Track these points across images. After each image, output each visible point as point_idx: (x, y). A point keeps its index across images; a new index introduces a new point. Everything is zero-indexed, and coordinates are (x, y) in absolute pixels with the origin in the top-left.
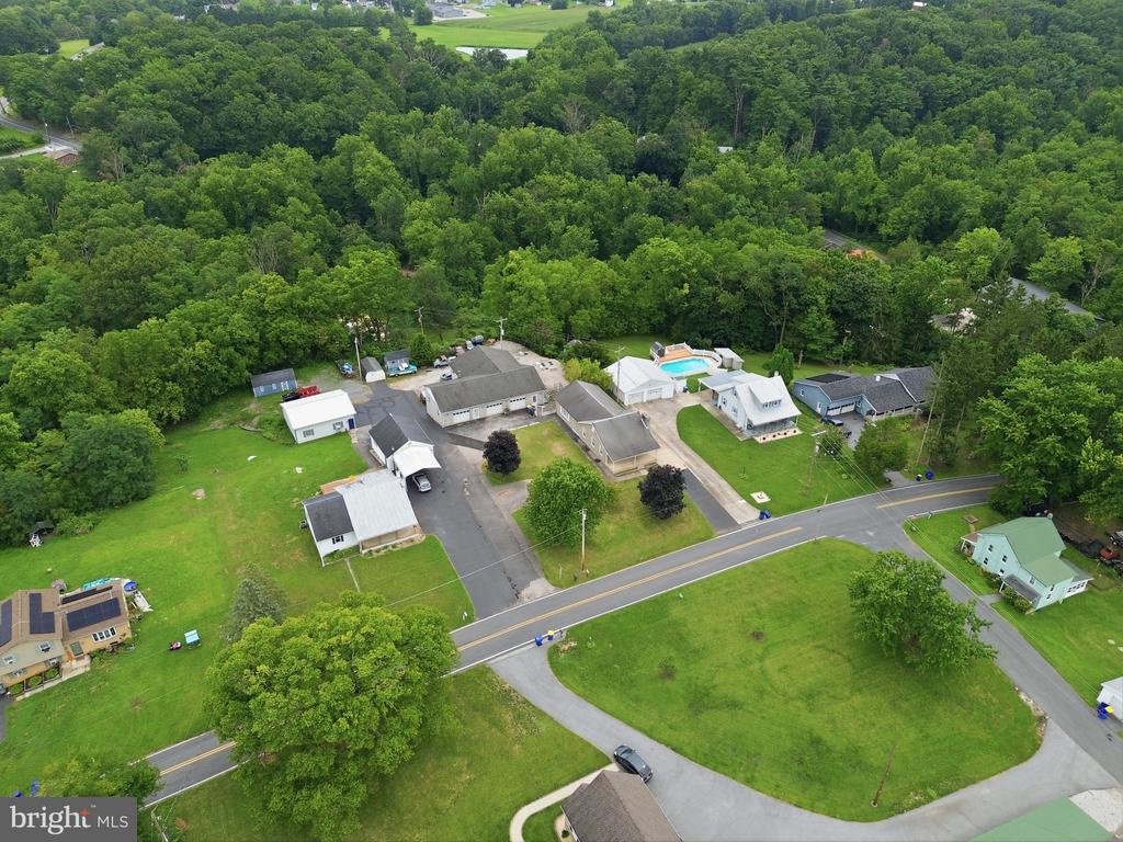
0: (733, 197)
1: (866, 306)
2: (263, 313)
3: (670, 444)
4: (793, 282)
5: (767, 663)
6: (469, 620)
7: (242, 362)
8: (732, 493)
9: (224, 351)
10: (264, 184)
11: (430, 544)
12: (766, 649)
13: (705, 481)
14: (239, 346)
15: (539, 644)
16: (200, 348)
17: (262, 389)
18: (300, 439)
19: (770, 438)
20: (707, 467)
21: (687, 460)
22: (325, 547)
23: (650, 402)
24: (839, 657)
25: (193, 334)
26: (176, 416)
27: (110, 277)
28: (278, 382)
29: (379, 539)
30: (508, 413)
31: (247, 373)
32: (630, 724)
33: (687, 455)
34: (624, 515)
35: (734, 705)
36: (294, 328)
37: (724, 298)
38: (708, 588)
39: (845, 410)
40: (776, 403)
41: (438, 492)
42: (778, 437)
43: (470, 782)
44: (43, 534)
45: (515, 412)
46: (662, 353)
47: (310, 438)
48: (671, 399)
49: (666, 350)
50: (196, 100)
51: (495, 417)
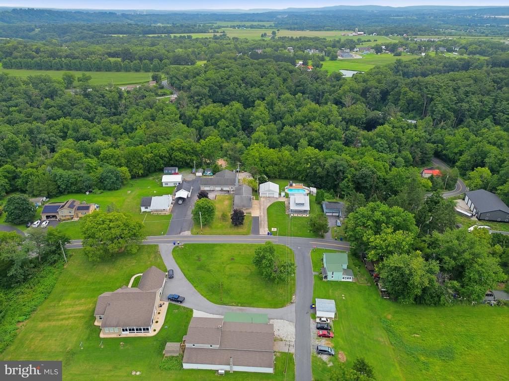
0: (379, 139)
1: (365, 182)
2: (173, 150)
3: (262, 209)
4: (341, 168)
5: (228, 266)
6: (163, 235)
7: (161, 162)
8: (266, 226)
9: (156, 158)
10: (219, 114)
11: (169, 216)
12: (231, 263)
13: (261, 221)
14: (162, 157)
15: (174, 244)
16: (149, 155)
17: (166, 171)
18: (164, 185)
19: (296, 215)
20: (266, 218)
21: (262, 214)
22: (143, 209)
23: (269, 197)
24: (249, 271)
25: (150, 152)
26: (140, 173)
27: (150, 135)
28: (171, 170)
29: (156, 211)
30: (222, 190)
31: (162, 165)
32: (179, 266)
33: (264, 213)
34: (227, 223)
35: (209, 271)
36: (179, 155)
37: (320, 170)
38: (231, 245)
39: (334, 214)
40: (303, 204)
41: (183, 205)
42: (299, 216)
43: (133, 266)
44: (90, 192)
45: (224, 191)
46: (291, 185)
47: (167, 186)
48: (277, 198)
49: (294, 185)
50: (218, 85)
51: (218, 191)
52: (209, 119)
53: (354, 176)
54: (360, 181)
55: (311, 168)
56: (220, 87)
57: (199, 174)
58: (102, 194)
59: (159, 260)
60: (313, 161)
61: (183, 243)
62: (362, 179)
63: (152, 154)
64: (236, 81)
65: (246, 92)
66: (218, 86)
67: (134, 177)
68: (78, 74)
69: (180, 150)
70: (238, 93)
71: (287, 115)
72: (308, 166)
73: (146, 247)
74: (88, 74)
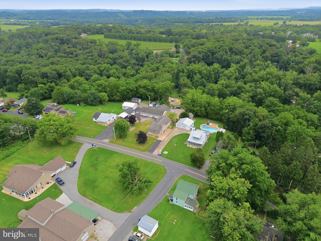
2: (140, 86)
3: (169, 136)
5: (111, 170)
7: (131, 93)
8: (162, 149)
9: (127, 90)
11: (105, 127)
13: (161, 144)
17: (133, 100)
19: (191, 146)
20: (167, 143)
21: (166, 139)
22: (94, 120)
23: (182, 129)
26: (117, 99)
28: (136, 100)
29: (100, 122)
31: (131, 96)
32: (82, 161)
33: (168, 139)
35: (96, 169)
42: (193, 147)
43: (60, 153)
44: (80, 104)
45: (154, 118)
46: (208, 124)
47: (124, 109)
48: (187, 131)
49: (211, 124)
50: (212, 51)
51: (150, 117)
52: (191, 73)
53: (257, 125)
54: (260, 130)
55: (227, 113)
56: (213, 54)
57: (151, 105)
58: (85, 107)
59: (76, 153)
60: (231, 108)
61: (97, 146)
62: (262, 129)
63: (125, 88)
64: (225, 50)
65: (229, 58)
66: (211, 53)
67: (110, 101)
68: (134, 42)
69: (144, 87)
70: (223, 58)
71: (249, 76)
72: (226, 111)
73: (76, 143)
74: (139, 42)
